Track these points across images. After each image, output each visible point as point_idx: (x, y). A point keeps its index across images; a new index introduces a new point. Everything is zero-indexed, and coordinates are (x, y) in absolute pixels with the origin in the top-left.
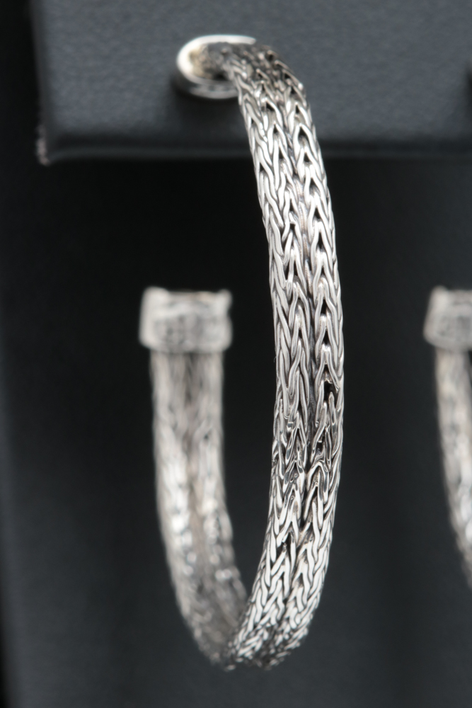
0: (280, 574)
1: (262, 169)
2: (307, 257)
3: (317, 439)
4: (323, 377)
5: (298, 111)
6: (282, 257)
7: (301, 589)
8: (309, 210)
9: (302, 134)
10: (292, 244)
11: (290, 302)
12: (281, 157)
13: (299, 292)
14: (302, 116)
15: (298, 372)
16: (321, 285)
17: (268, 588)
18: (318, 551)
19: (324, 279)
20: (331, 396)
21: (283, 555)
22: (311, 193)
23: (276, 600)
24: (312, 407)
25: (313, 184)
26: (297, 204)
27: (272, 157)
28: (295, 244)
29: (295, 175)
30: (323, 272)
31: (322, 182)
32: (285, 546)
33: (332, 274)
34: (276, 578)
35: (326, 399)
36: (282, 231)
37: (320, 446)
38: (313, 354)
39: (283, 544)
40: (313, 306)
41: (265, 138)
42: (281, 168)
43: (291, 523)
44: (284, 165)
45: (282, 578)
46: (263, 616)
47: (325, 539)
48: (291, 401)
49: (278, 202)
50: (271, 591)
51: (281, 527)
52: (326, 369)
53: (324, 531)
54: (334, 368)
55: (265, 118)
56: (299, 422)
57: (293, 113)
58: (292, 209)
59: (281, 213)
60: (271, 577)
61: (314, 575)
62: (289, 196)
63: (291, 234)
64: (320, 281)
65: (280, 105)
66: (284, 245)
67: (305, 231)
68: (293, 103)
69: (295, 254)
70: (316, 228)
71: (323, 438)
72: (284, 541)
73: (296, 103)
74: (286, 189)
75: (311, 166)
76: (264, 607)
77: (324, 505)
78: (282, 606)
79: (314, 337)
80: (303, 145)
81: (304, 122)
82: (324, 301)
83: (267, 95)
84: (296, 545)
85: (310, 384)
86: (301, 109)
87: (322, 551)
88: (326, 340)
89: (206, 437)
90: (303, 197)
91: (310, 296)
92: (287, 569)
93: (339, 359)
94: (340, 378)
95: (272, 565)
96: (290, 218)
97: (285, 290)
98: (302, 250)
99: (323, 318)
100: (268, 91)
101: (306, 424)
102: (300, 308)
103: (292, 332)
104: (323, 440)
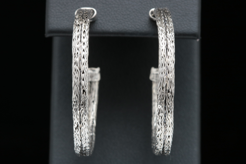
0: (77, 134)
1: (73, 40)
2: (80, 60)
3: (81, 103)
4: (82, 88)
5: (85, 26)
6: (74, 60)
7: (83, 138)
8: (82, 49)
9: (84, 31)
10: (77, 57)
11: (75, 71)
12: (78, 37)
13: (78, 69)
14: (86, 27)
15: (76, 87)
16: (83, 67)
17: (76, 137)
18: (85, 129)
19: (84, 66)
20: (84, 93)
21: (77, 130)
22: (83, 45)
23: (78, 140)
24: (80, 95)
25: (84, 43)
26: (80, 48)
27: (76, 37)
28: (78, 57)
29: (81, 41)
30: (83, 64)
31: (86, 43)
32: (77, 128)
33: (86, 64)
34: (77, 135)
35: (83, 93)
36: (75, 54)
37: (82, 105)
38: (80, 83)
39: (76, 127)
40: (81, 72)
41: (75, 33)
42: (77, 39)
43: (77, 122)
44: (78, 39)
45: (78, 135)
46: (77, 144)
47: (86, 126)
48: (75, 94)
49: (75, 48)
50: (77, 138)
51: (75, 123)
52: (83, 87)
53: (86, 124)
54: (85, 86)
55: (77, 27)
56: (77, 98)
57: (84, 26)
58: (78, 49)
59: (75, 50)
60: (76, 135)
61: (85, 134)
62: (78, 46)
63: (77, 55)
64: (83, 66)
65: (82, 24)
66: (75, 57)
67: (80, 54)
68: (84, 24)
69: (77, 60)
70: (83, 53)
71: (83, 102)
72: (77, 126)
73: (85, 24)
74: (78, 44)
75: (85, 39)
76: (76, 142)
77: (85, 118)
78: (80, 142)
79: (80, 79)
80: (84, 34)
81: (86, 29)
82: (83, 71)
83: (79, 22)
84: (80, 128)
85: (79, 90)
86: (86, 26)
87: (86, 129)
88: (83, 80)
89: (93, 102)
90: (81, 46)
91: (80, 69)
92: (78, 133)
93: (86, 84)
94: (86, 89)
95: (75, 132)
96: (77, 51)
97: (74, 68)
98: (79, 59)
99: (83, 75)
100: (80, 21)
101: (79, 99)
102: (78, 72)
103: (75, 78)
104: (83, 103)
